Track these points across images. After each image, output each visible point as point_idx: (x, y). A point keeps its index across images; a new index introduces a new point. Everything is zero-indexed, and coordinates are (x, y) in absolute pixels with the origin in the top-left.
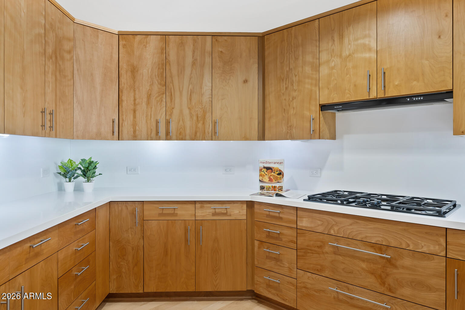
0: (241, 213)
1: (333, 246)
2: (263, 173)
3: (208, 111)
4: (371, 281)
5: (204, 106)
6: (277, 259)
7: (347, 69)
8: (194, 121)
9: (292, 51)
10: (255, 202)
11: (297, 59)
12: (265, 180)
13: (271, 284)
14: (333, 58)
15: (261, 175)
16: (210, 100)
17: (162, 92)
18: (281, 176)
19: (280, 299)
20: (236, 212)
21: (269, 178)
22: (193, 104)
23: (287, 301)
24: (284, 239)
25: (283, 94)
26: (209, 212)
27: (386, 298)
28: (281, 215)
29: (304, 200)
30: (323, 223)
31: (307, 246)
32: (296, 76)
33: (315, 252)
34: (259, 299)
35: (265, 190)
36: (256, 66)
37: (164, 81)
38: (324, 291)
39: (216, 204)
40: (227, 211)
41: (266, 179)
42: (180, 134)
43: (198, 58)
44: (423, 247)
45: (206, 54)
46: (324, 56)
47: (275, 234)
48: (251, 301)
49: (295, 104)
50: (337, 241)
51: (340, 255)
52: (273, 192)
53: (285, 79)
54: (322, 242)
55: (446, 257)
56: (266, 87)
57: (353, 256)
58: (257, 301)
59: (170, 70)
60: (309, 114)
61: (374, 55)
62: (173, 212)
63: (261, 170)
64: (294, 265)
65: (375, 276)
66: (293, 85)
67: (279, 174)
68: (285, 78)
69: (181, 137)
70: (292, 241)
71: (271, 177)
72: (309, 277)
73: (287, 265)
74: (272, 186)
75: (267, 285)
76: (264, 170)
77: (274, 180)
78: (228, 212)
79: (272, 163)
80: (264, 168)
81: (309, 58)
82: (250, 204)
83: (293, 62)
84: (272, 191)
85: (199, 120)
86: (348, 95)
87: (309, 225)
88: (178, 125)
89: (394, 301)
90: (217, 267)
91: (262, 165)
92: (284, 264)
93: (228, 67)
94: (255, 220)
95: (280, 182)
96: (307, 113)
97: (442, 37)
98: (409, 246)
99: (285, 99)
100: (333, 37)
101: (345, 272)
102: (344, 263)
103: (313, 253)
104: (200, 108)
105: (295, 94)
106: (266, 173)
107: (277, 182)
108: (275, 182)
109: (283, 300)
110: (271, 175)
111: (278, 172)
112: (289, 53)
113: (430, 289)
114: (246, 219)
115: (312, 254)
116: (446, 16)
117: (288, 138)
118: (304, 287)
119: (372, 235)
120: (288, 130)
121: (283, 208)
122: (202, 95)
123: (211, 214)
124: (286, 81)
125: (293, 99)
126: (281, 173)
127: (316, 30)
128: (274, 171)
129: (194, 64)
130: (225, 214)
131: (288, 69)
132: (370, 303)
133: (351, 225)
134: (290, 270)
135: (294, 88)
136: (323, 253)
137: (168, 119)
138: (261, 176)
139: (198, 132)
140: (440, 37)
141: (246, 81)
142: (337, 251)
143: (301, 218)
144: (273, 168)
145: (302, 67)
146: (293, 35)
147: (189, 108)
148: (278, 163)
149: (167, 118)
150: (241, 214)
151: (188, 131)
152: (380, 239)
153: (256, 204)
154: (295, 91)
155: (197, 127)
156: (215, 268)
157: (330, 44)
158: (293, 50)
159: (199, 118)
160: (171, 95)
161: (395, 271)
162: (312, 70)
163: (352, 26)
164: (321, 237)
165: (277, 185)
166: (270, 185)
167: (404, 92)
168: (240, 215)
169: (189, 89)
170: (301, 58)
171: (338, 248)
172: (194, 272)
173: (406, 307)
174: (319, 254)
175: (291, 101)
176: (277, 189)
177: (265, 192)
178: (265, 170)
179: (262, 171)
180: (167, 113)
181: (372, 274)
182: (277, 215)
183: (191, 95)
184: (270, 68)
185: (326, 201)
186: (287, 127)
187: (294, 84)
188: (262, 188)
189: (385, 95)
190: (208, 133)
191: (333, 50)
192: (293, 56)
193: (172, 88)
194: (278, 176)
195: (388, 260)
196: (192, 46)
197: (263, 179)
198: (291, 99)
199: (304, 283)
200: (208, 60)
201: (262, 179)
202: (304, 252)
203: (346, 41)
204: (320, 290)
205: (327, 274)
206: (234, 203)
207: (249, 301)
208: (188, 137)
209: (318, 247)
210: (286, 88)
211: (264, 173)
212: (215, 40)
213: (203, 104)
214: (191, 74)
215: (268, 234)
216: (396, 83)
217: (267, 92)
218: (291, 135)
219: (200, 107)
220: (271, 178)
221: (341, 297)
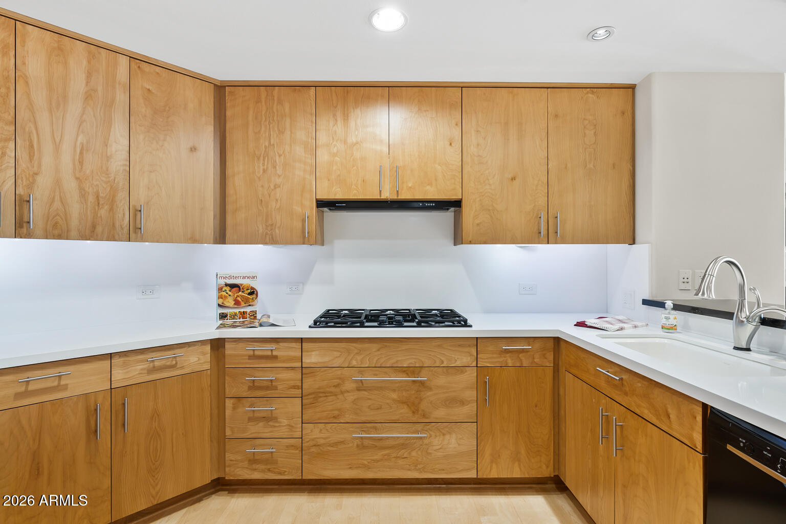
0: (200, 360)
1: (356, 381)
2: (224, 293)
3: (120, 188)
4: (404, 412)
5: (113, 178)
6: (269, 419)
7: (353, 159)
8: (89, 204)
9: (273, 120)
10: (226, 340)
11: (281, 132)
12: (227, 304)
13: (257, 457)
14: (335, 143)
15: (220, 297)
16: (124, 170)
17: (3, 136)
18: (254, 296)
19: (273, 475)
20: (193, 359)
21: (235, 300)
22: (88, 172)
23: (286, 473)
24: (280, 387)
25: (259, 178)
26: (142, 369)
27: (419, 427)
28: (275, 353)
29: (310, 327)
30: (340, 353)
31: (318, 389)
32: (280, 156)
33: (331, 394)
34: (228, 487)
35: (227, 319)
36: (211, 128)
37: (9, 115)
38: (342, 442)
39: (155, 353)
40: (176, 361)
41: (230, 302)
42: (55, 225)
43: (100, 89)
44: (456, 360)
45: (117, 86)
46: (323, 138)
47: (264, 382)
48: (216, 495)
49: (278, 195)
50: (361, 373)
51: (365, 390)
52: (241, 320)
53: (262, 158)
54: (340, 378)
55: (477, 366)
56: (227, 163)
57: (380, 387)
58: (227, 492)
59: (28, 95)
60: (301, 211)
61: (386, 149)
62: (56, 383)
63: (220, 289)
64: (298, 419)
65: (408, 405)
66: (275, 167)
67: (251, 293)
68: (262, 155)
69: (56, 232)
70: (294, 387)
71: (239, 299)
72: (321, 430)
73: (285, 422)
74: (239, 312)
75: (250, 461)
76: (226, 289)
77: (243, 304)
78: (178, 362)
79: (239, 278)
80: (226, 285)
81: (301, 135)
82: (217, 345)
83: (275, 136)
84: (239, 319)
85: (100, 203)
86: (355, 191)
87: (320, 360)
88: (50, 209)
89: (428, 427)
90: (157, 461)
91: (222, 282)
92: (280, 422)
93: (161, 120)
94: (226, 367)
95: (253, 305)
96: (298, 209)
97: (453, 144)
98: (443, 362)
99: (262, 186)
100: (334, 115)
101: (372, 409)
102: (370, 399)
103: (326, 396)
104: (102, 180)
105: (279, 181)
106: (230, 293)
107: (248, 305)
108: (245, 305)
109: (280, 473)
110: (238, 296)
111: (249, 291)
112: (269, 122)
113: (463, 403)
114: (209, 368)
115: (325, 398)
116: (457, 125)
117: (268, 242)
118: (314, 446)
119: (405, 358)
120: (267, 229)
121: (278, 342)
122: (108, 158)
123: (146, 372)
124: (264, 160)
125: (275, 188)
126: (254, 292)
127: (310, 100)
128: (243, 289)
129: (89, 96)
130: (173, 367)
131: (267, 144)
132: (402, 437)
133: (378, 350)
134: (291, 427)
135: (278, 172)
136: (342, 393)
137: (22, 193)
138: (222, 298)
139: (98, 224)
140: (451, 144)
141: (193, 149)
142: (361, 387)
143: (308, 352)
144: (242, 285)
145: (291, 146)
146: (276, 98)
147: (77, 179)
148: (248, 278)
149: (20, 191)
150: (202, 362)
151: (74, 222)
152: (413, 361)
153: (229, 342)
154: (279, 176)
155: (97, 215)
156: (154, 464)
157: (331, 124)
158: (275, 118)
159: (100, 199)
160: (31, 146)
161: (429, 393)
162: (305, 151)
163: (359, 108)
164: (339, 372)
165: (248, 310)
166: (237, 311)
167: (419, 196)
168: (200, 363)
169: (78, 143)
170: (288, 133)
171: (362, 383)
172: (109, 488)
173: (441, 430)
174: (336, 395)
175: (272, 190)
176: (248, 316)
177: (229, 321)
178: (228, 289)
179: (223, 290)
180: (19, 182)
181: (404, 403)
182: (269, 353)
183: (81, 153)
184: (234, 136)
185: (333, 324)
186: (266, 226)
187: (277, 167)
188: (223, 316)
189: (398, 196)
190: (122, 229)
191: (335, 132)
192: (276, 129)
193: (34, 132)
194: (249, 296)
195: (421, 383)
196: (85, 62)
197: (225, 303)
198: (272, 187)
199: (313, 440)
200: (121, 97)
201: (223, 303)
202: (314, 398)
203: (352, 124)
204: (337, 443)
205: (348, 417)
206: (189, 346)
207: (213, 496)
208: (74, 233)
209: (334, 386)
210: (264, 171)
211: (227, 293)
212: (136, 67)
213: (110, 175)
214: (83, 114)
215: (251, 385)
216: (410, 185)
217: (229, 171)
218: (272, 237)
219: (104, 179)
220: (238, 301)
221: (366, 443)
